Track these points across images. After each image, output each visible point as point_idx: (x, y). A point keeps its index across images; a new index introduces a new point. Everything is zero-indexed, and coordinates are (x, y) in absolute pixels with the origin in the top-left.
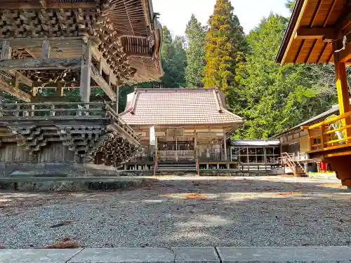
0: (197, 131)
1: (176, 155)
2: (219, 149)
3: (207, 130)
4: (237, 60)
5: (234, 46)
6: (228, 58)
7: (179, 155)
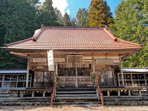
0: (95, 58)
1: (76, 80)
2: (111, 76)
3: (104, 57)
4: (108, 22)
5: (106, 15)
6: (103, 21)
7: (78, 81)
